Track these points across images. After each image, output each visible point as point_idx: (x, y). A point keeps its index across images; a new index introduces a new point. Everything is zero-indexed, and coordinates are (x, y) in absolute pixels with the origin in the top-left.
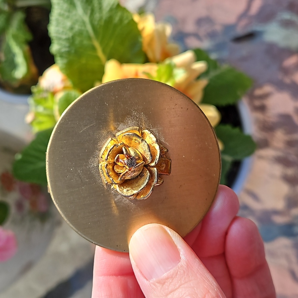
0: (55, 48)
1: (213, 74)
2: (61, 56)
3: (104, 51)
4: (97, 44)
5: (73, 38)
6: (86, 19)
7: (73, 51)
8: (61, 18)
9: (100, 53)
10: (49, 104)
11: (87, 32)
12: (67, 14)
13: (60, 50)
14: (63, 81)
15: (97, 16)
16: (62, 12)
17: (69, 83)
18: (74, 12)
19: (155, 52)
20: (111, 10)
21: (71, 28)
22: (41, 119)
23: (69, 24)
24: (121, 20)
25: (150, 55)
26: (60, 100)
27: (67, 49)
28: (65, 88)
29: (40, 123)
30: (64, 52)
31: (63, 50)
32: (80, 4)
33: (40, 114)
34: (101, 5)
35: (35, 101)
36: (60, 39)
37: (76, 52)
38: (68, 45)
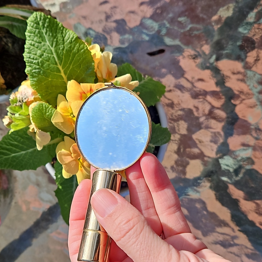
0: (27, 70)
2: (33, 76)
3: (65, 74)
4: (60, 67)
5: (43, 63)
6: (53, 49)
7: (41, 72)
8: (32, 47)
9: (63, 74)
10: (23, 111)
11: (53, 57)
12: (37, 44)
13: (31, 71)
14: (33, 94)
15: (61, 47)
16: (33, 43)
17: (38, 96)
18: (43, 43)
19: (102, 72)
20: (71, 42)
21: (41, 56)
22: (17, 122)
23: (39, 52)
24: (78, 50)
25: (99, 75)
26: (34, 109)
27: (37, 70)
29: (17, 125)
30: (35, 72)
31: (34, 71)
32: (46, 37)
33: (16, 119)
34: (63, 38)
35: (11, 109)
36: (32, 63)
37: (44, 72)
38: (38, 67)
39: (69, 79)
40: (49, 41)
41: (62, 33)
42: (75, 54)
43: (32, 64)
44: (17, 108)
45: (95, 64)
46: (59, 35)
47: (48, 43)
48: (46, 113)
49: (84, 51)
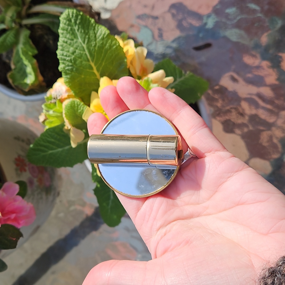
0: (61, 67)
1: (179, 80)
2: (66, 74)
3: (98, 70)
4: (93, 64)
5: (75, 60)
6: (85, 46)
7: (74, 69)
8: (65, 44)
9: (95, 71)
10: (57, 108)
11: (86, 54)
12: (69, 41)
13: (64, 68)
14: (67, 91)
15: (93, 43)
16: (66, 40)
17: (72, 93)
18: (75, 40)
19: (136, 69)
20: (103, 39)
21: (73, 53)
22: (51, 119)
23: (71, 49)
24: (111, 46)
25: (132, 71)
26: (66, 106)
27: (70, 68)
28: (69, 97)
29: (51, 122)
30: (68, 70)
31: (67, 68)
32: (79, 34)
33: (51, 116)
34: (95, 34)
35: (46, 106)
36: (65, 60)
37: (77, 70)
38: (70, 64)
39: (102, 76)
40: (81, 37)
41: (94, 29)
42: (107, 51)
43: (65, 62)
44: (52, 105)
45: (128, 61)
46: (91, 32)
47: (80, 40)
48: (77, 110)
49: (116, 48)
